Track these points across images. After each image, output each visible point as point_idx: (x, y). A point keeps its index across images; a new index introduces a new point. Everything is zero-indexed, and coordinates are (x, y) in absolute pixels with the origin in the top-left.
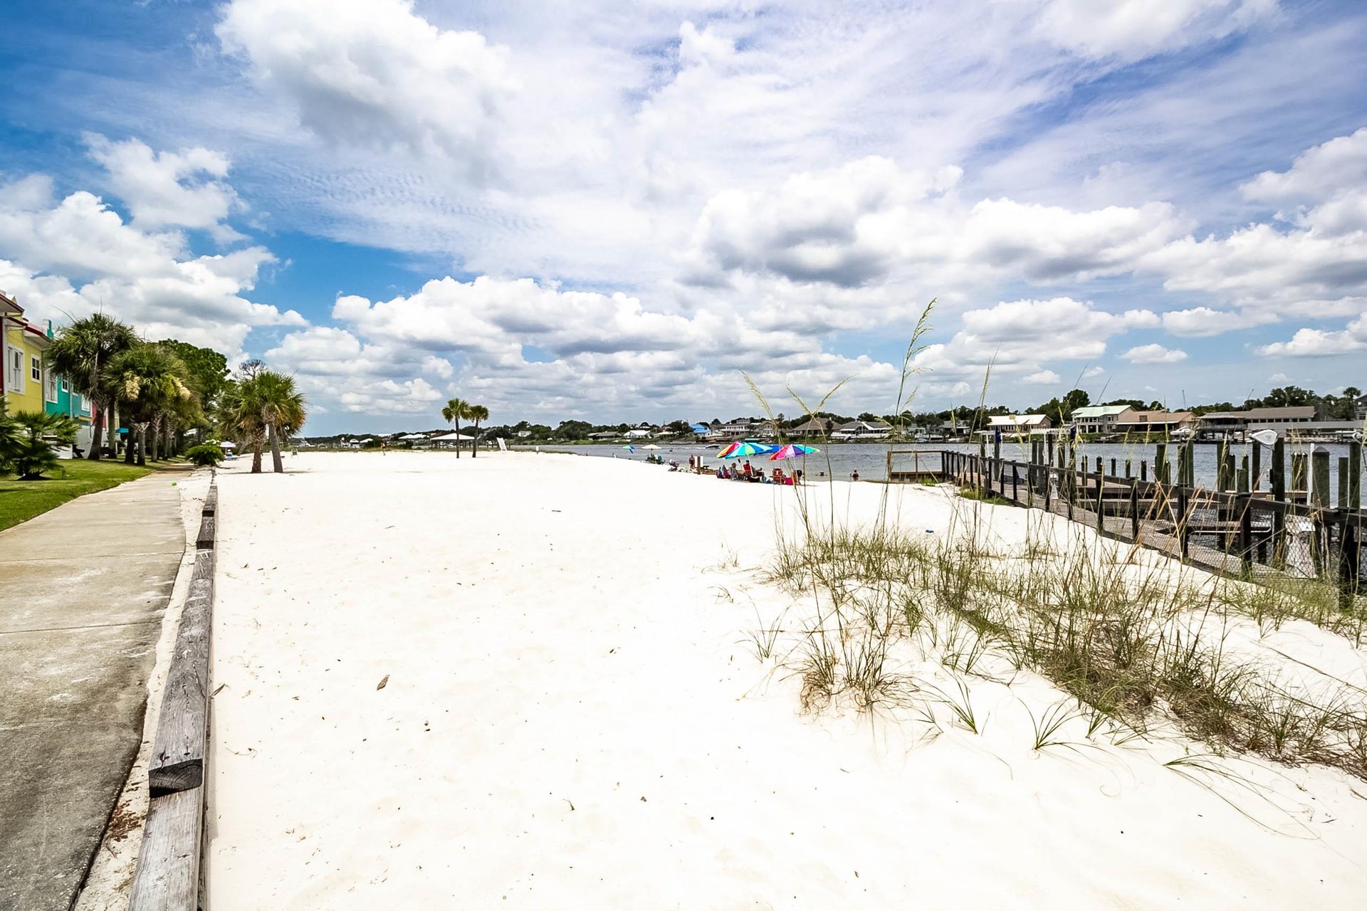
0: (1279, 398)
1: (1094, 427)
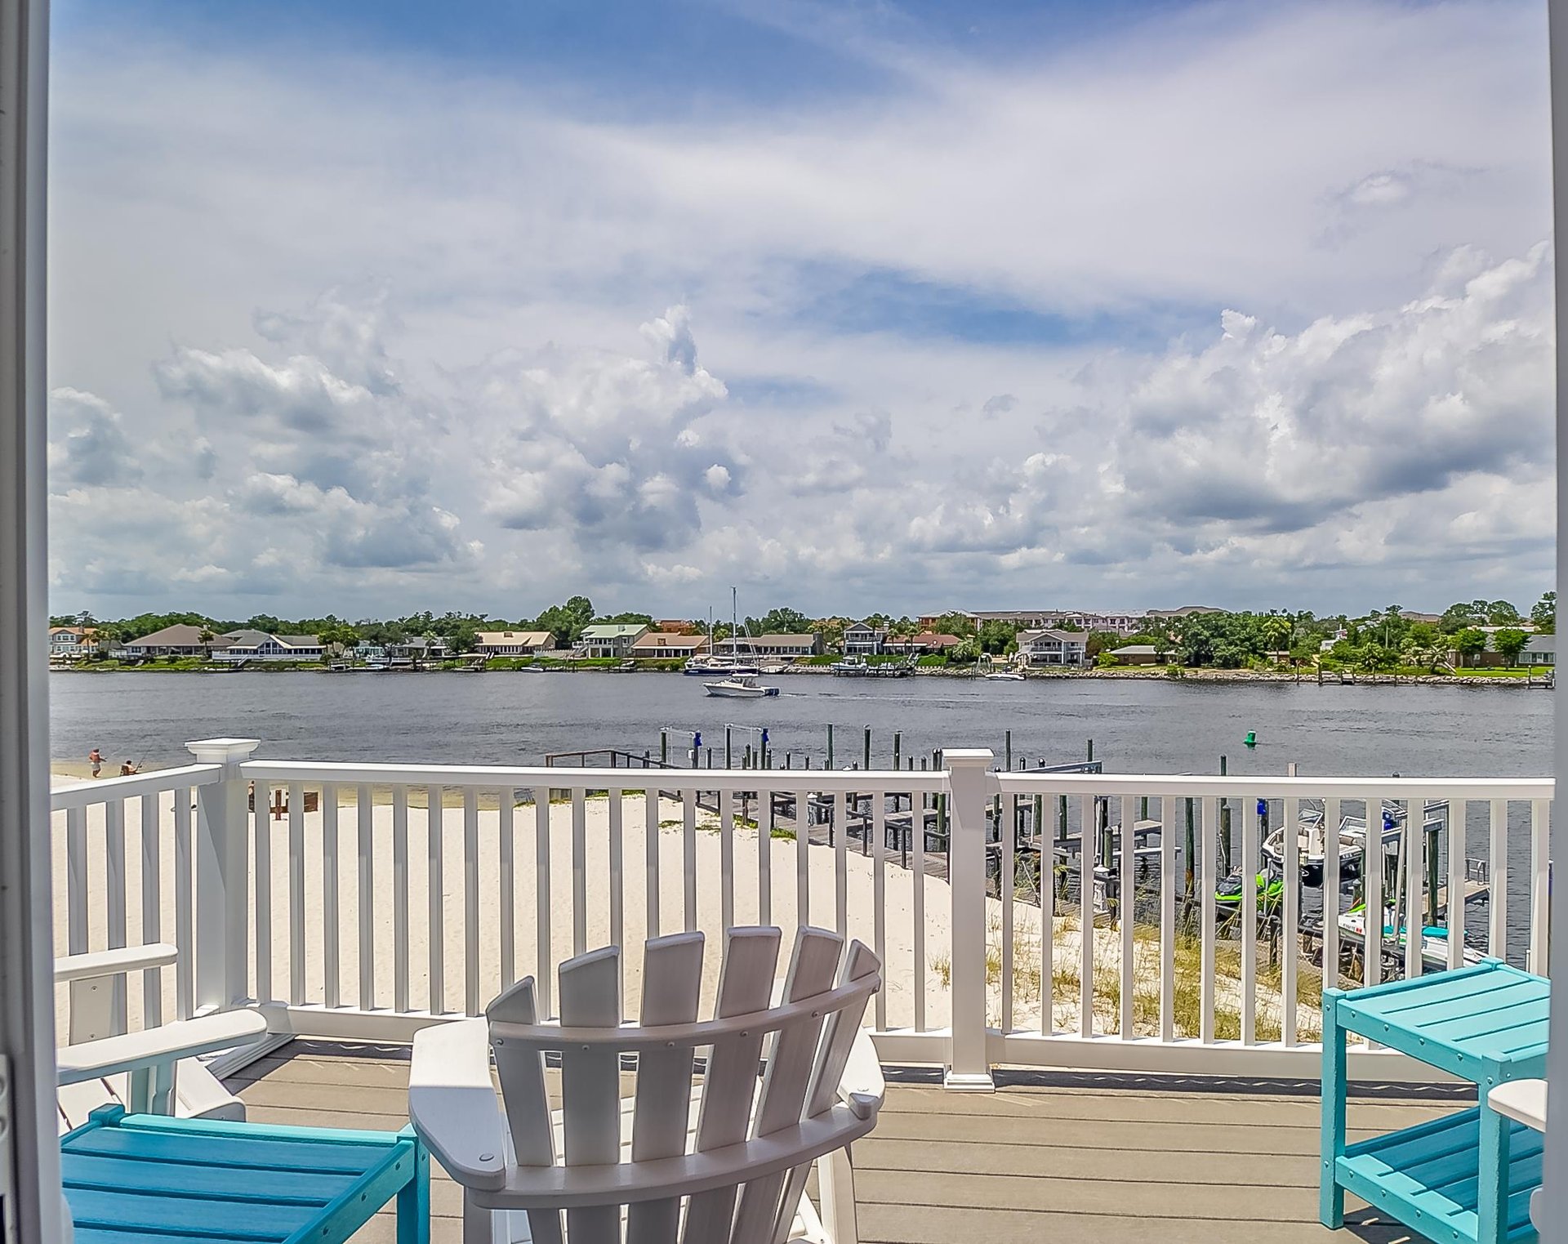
0: (776, 619)
1: (608, 650)
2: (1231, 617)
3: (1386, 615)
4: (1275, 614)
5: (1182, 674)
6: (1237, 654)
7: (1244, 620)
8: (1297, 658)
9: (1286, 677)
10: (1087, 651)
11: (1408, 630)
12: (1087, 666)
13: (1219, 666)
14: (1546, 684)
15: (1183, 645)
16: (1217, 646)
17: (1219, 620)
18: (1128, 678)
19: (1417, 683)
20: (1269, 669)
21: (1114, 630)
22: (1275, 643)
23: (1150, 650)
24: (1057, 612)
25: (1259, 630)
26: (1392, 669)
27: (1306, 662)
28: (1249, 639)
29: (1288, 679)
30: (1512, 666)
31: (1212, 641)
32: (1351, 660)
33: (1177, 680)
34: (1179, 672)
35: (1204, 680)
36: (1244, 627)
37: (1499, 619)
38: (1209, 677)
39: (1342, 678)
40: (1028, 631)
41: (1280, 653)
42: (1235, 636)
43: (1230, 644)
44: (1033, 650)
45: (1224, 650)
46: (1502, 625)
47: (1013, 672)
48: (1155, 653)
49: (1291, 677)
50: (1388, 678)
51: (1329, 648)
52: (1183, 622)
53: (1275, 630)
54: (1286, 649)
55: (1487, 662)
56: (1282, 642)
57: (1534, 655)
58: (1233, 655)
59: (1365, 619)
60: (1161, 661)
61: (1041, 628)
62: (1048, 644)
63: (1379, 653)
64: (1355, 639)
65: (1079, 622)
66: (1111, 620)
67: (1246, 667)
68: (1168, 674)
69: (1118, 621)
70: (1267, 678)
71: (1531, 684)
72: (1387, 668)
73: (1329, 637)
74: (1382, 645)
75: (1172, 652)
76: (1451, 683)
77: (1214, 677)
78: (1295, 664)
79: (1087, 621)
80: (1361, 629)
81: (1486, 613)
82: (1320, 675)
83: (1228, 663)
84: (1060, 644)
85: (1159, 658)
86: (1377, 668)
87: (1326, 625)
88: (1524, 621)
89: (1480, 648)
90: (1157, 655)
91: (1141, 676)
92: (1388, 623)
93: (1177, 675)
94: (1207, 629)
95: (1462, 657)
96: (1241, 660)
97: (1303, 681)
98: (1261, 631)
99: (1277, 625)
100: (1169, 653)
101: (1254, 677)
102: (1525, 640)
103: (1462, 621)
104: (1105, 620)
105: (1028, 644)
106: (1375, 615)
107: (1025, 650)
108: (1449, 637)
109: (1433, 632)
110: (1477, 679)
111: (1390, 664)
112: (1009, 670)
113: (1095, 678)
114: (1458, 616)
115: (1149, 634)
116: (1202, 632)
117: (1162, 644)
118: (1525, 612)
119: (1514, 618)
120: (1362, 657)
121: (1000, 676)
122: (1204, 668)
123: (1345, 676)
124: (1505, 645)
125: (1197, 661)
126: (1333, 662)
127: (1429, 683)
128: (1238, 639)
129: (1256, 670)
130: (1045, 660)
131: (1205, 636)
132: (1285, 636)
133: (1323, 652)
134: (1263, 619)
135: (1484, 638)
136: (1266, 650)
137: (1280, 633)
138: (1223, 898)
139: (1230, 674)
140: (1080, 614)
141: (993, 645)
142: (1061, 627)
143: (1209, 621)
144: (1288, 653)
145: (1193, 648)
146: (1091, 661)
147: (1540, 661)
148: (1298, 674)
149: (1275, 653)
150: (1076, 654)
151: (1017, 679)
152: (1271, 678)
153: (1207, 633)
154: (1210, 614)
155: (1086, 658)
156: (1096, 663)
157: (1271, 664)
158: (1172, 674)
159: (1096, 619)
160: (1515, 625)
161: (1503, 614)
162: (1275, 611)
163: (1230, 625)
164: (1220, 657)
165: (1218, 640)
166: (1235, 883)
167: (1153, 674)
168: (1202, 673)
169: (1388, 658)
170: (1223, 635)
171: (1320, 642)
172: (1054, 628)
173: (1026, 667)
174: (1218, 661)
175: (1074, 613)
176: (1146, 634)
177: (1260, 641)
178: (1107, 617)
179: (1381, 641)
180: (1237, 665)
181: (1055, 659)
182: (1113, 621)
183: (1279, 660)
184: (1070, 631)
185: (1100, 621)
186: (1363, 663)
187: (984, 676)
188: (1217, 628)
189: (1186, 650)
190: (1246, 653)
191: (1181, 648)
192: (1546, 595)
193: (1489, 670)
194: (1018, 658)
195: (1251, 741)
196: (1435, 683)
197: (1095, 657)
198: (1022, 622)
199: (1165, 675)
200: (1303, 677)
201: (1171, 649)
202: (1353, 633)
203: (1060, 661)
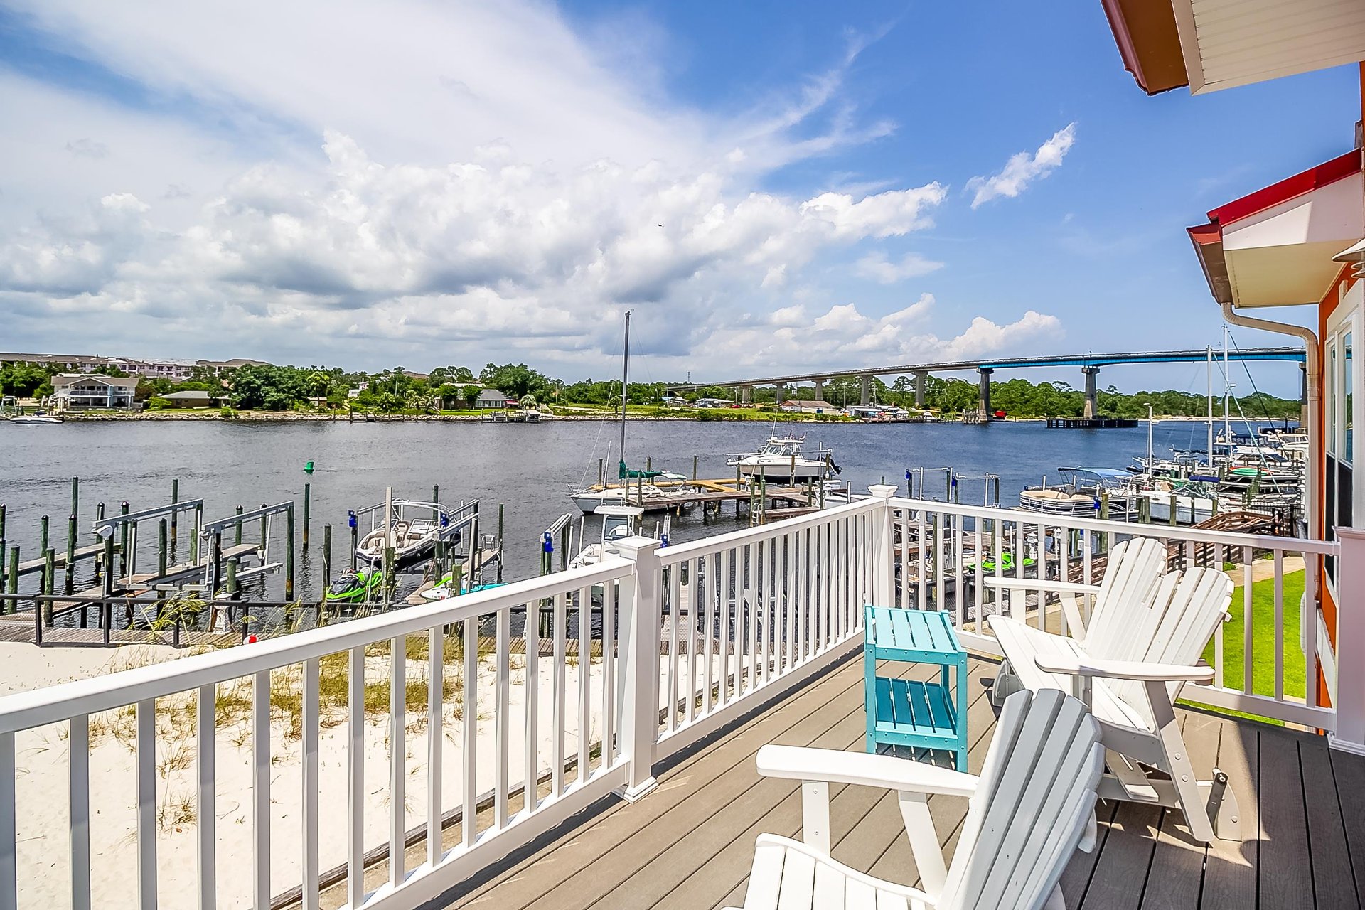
2: (280, 370)
3: (394, 373)
4: (315, 369)
5: (236, 416)
6: (285, 399)
7: (291, 373)
8: (332, 403)
9: (325, 417)
10: (136, 394)
11: (409, 384)
12: (137, 409)
13: (269, 409)
14: (491, 420)
15: (236, 390)
16: (268, 393)
17: (270, 372)
18: (181, 420)
19: (416, 420)
20: (311, 411)
21: (162, 377)
22: (317, 391)
23: (204, 395)
24: (97, 357)
25: (304, 381)
26: (401, 410)
27: (339, 406)
28: (294, 388)
29: (327, 418)
30: (472, 409)
31: (263, 388)
32: (372, 404)
33: (230, 421)
34: (233, 414)
35: (256, 420)
36: (291, 378)
37: (463, 379)
38: (260, 417)
39: (367, 417)
40: (65, 375)
41: (321, 399)
42: (283, 385)
43: (278, 391)
44: (72, 393)
45: (273, 396)
46: (464, 382)
47: (47, 415)
48: (209, 398)
49: (329, 417)
50: (398, 417)
51: (356, 396)
52: (237, 372)
53: (317, 381)
54: (324, 396)
55: (458, 406)
56: (322, 390)
57: (484, 402)
58: (281, 400)
59: (380, 375)
60: (215, 404)
61: (79, 372)
62: (91, 388)
63: (392, 400)
64: (374, 389)
65: (124, 367)
66: (159, 367)
67: (292, 409)
68: (222, 416)
69: (165, 369)
70: (309, 418)
71: (483, 420)
72: (397, 410)
73: (354, 387)
74: (393, 393)
75: (226, 397)
76: (437, 420)
77: (265, 418)
78: (331, 407)
79: (131, 367)
80: (378, 382)
81: (455, 375)
82: (351, 415)
83: (276, 406)
84: (105, 388)
85: (212, 402)
86: (391, 410)
87: (352, 378)
88: (476, 380)
89: (454, 397)
90: (211, 399)
91: (195, 418)
92: (395, 378)
93: (231, 416)
94: (258, 378)
95: (443, 403)
96: (289, 404)
97: (338, 420)
98: (306, 382)
99: (318, 378)
100: (223, 398)
101: (299, 417)
102: (479, 393)
103: (442, 379)
104: (152, 367)
105: (67, 387)
106: (387, 372)
107: (62, 394)
108: (436, 390)
109: (425, 385)
110: (454, 417)
111: (399, 407)
112: (41, 413)
113: (146, 419)
114: (439, 375)
115: (202, 381)
116: (254, 381)
117: (216, 390)
118: (476, 376)
119: (470, 378)
120: (381, 402)
121: (29, 419)
122: (256, 410)
123: (369, 416)
124: (469, 395)
125: (247, 405)
126: (360, 406)
127: (424, 420)
128: (286, 387)
129: (301, 412)
130: (88, 403)
131: (257, 384)
132: (325, 386)
133: (350, 398)
134: (305, 373)
135: (456, 391)
136: (309, 396)
137: (321, 384)
138: (338, 597)
139: (279, 415)
140: (123, 360)
141: (18, 387)
142: (103, 371)
143: (259, 373)
144: (325, 399)
145: (245, 394)
146: (142, 404)
147: (487, 405)
148: (335, 415)
149: (317, 399)
150: (125, 397)
151: (52, 422)
152: (313, 418)
153: (259, 382)
154: (262, 367)
155: (135, 401)
156: (146, 406)
157: (313, 407)
158: (226, 416)
159: (142, 366)
160: (471, 383)
161: (465, 375)
162: (316, 367)
163: (280, 376)
164: (269, 402)
165: (268, 388)
166: (346, 582)
167: (207, 416)
168: (254, 414)
169: (398, 403)
170: (273, 384)
171: (348, 390)
172: (95, 372)
173: (65, 410)
174: (267, 404)
175: (117, 359)
176: (199, 380)
177: (304, 390)
178: (155, 365)
179: (392, 391)
180: (284, 407)
181: (100, 403)
182: (160, 368)
183: (319, 404)
184: (114, 376)
185: (147, 369)
186: (382, 407)
187: (9, 420)
188: (267, 378)
189: (240, 395)
190: (292, 399)
191: (234, 394)
192: (488, 365)
193: (460, 411)
194: (52, 402)
195: (310, 468)
196: (427, 421)
197: (144, 400)
198: (57, 366)
199: (219, 416)
200: (338, 417)
201: (226, 394)
202: (373, 385)
203: (106, 405)
